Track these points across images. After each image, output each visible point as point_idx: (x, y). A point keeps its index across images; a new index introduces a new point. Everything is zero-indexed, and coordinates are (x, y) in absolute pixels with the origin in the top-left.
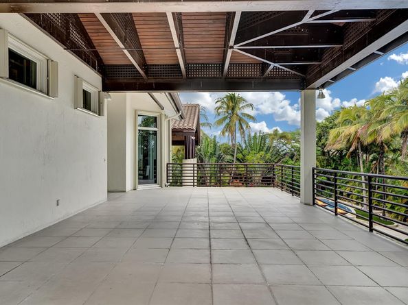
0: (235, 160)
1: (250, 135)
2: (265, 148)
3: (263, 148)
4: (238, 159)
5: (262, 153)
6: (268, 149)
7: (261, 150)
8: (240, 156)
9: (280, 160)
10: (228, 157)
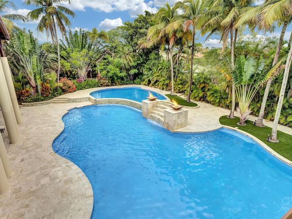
0: (59, 57)
1: (70, 33)
2: (87, 46)
3: (85, 46)
4: (62, 57)
5: (85, 51)
6: (89, 47)
7: (83, 47)
8: (64, 53)
9: (101, 56)
10: (52, 55)
